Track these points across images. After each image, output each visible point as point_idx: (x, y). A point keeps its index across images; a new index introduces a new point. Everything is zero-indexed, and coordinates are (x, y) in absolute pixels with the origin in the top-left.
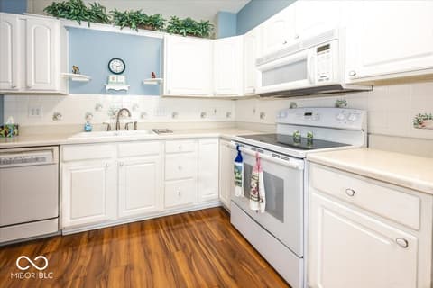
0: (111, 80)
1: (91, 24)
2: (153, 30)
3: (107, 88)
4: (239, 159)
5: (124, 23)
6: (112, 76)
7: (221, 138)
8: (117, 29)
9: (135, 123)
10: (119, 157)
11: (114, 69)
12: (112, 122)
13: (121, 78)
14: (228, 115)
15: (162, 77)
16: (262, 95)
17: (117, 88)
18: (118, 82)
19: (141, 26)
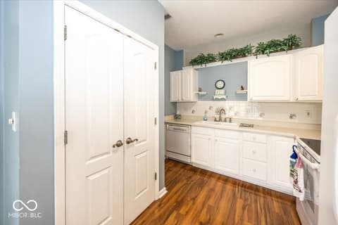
0: (216, 93)
1: (207, 64)
3: (215, 97)
5: (223, 59)
6: (217, 90)
8: (220, 63)
9: (231, 118)
10: (215, 136)
11: (218, 86)
12: (217, 116)
13: (222, 92)
17: (220, 97)
18: (220, 94)
19: (235, 57)
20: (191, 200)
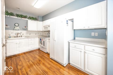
0: (15, 27)
1: (10, 16)
2: (25, 18)
3: (15, 29)
4: (40, 40)
5: (18, 16)
6: (16, 27)
7: (39, 38)
8: (17, 17)
9: (21, 36)
10: (19, 41)
11: (16, 25)
12: (16, 36)
13: (18, 27)
14: (41, 34)
15: (27, 27)
16: (45, 31)
17: (17, 29)
18: (17, 28)
19: (22, 17)
20: (19, 61)
